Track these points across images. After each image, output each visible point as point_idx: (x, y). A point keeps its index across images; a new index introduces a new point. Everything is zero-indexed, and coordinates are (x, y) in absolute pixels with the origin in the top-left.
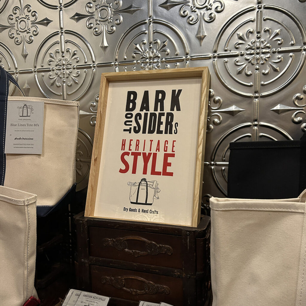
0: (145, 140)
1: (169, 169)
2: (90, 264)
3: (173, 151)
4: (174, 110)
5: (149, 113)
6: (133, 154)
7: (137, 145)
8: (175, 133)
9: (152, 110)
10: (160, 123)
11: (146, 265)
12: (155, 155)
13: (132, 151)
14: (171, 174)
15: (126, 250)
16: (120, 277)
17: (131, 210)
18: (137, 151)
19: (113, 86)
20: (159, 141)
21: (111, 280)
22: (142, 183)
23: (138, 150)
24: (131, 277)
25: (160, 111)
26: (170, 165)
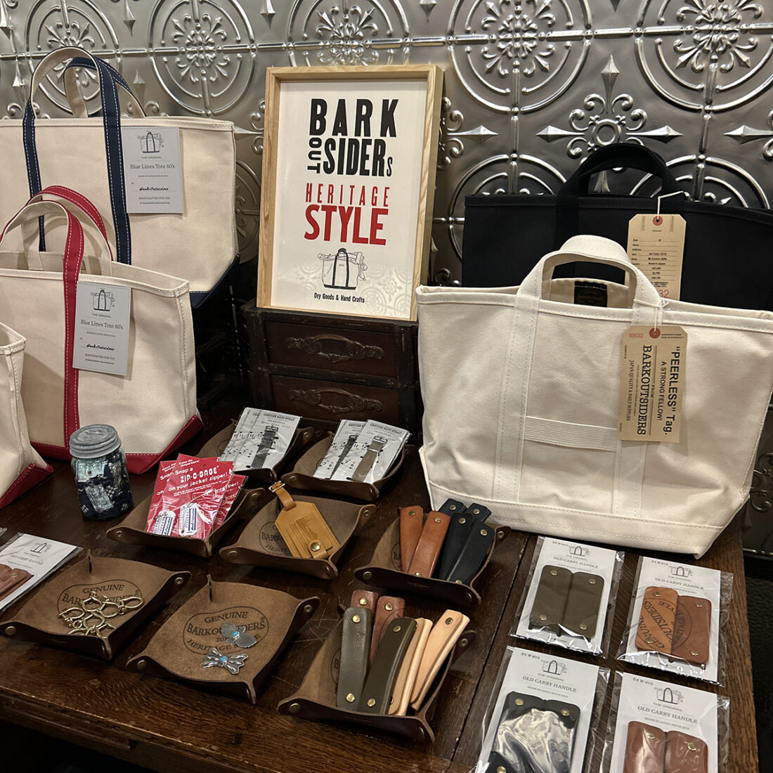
0: (342, 186)
1: (380, 235)
2: (271, 374)
3: (385, 205)
4: (385, 136)
5: (347, 138)
6: (324, 208)
7: (330, 194)
8: (389, 175)
9: (351, 134)
10: (365, 157)
11: (348, 374)
12: (358, 210)
13: (323, 204)
14: (383, 242)
15: (321, 353)
16: (313, 390)
17: (325, 297)
18: (330, 204)
19: (288, 89)
20: (364, 187)
21: (302, 395)
22: (340, 255)
23: (332, 202)
24: (329, 390)
25: (365, 136)
26: (380, 227)
